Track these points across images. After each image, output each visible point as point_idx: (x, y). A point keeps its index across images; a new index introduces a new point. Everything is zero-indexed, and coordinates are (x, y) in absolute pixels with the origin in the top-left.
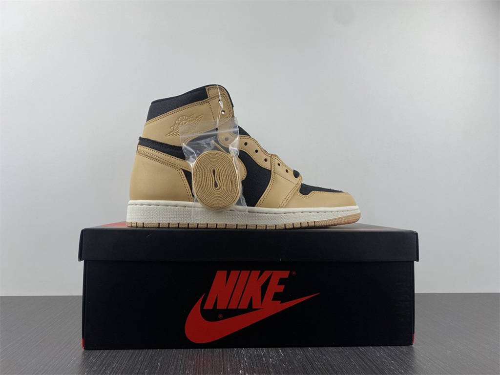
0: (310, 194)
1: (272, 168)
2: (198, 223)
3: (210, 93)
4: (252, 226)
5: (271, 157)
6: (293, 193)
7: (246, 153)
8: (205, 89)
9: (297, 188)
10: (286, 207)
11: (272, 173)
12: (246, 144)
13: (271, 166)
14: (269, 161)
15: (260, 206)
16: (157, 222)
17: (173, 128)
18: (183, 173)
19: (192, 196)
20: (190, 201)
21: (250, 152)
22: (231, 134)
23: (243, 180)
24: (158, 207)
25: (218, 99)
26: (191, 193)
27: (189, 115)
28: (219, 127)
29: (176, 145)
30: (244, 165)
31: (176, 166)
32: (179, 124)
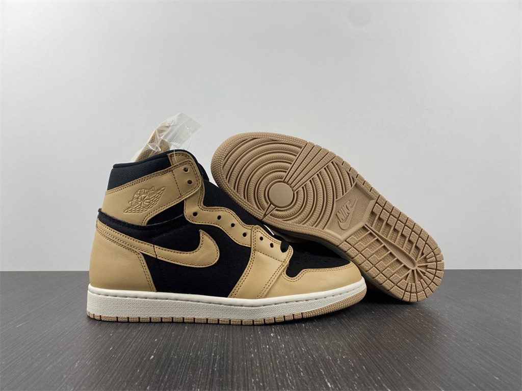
0: (298, 275)
1: (253, 244)
2: (161, 316)
3: (175, 159)
4: (224, 321)
5: (251, 230)
6: (278, 276)
7: (219, 228)
8: (167, 156)
9: (284, 267)
10: (266, 296)
11: (252, 251)
12: (219, 217)
13: (251, 241)
14: (248, 236)
15: (234, 297)
16: (115, 316)
17: (132, 203)
18: (143, 258)
19: (153, 285)
20: (152, 291)
21: (225, 227)
22: (201, 207)
23: (215, 264)
24: (115, 298)
25: (182, 168)
26: (152, 282)
27: (149, 188)
28: (186, 199)
29: (135, 224)
30: (216, 245)
31: (135, 250)
32: (138, 198)
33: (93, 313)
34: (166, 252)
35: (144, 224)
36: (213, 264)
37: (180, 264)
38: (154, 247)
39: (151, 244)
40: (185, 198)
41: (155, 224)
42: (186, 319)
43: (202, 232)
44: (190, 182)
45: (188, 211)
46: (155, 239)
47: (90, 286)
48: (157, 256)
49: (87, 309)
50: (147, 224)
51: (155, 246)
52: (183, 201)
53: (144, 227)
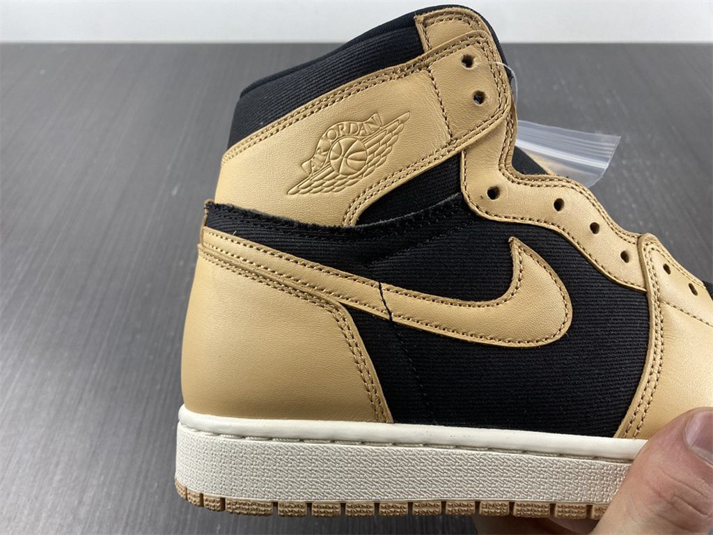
1: (649, 282)
2: (410, 498)
3: (434, 35)
5: (639, 245)
8: (413, 24)
11: (652, 301)
12: (558, 205)
13: (645, 276)
14: (634, 260)
15: (635, 436)
16: (268, 499)
17: (310, 166)
18: (350, 320)
19: (384, 403)
20: (378, 421)
21: (576, 232)
22: (507, 173)
23: (564, 336)
24: (269, 443)
25: (459, 55)
26: (380, 393)
27: (361, 115)
28: (466, 150)
29: (321, 224)
30: (560, 281)
31: (325, 296)
32: (328, 149)
33: (198, 492)
34: (419, 302)
35: (350, 221)
36: (558, 337)
37: (460, 336)
38: (380, 288)
39: (373, 281)
40: (463, 146)
41: (381, 222)
42: (487, 506)
43: (516, 245)
44: (480, 97)
45: (474, 184)
46: (380, 265)
47: (184, 412)
48: (390, 314)
49: (177, 475)
50: (358, 223)
51: (384, 286)
52: (458, 155)
53: (349, 230)
